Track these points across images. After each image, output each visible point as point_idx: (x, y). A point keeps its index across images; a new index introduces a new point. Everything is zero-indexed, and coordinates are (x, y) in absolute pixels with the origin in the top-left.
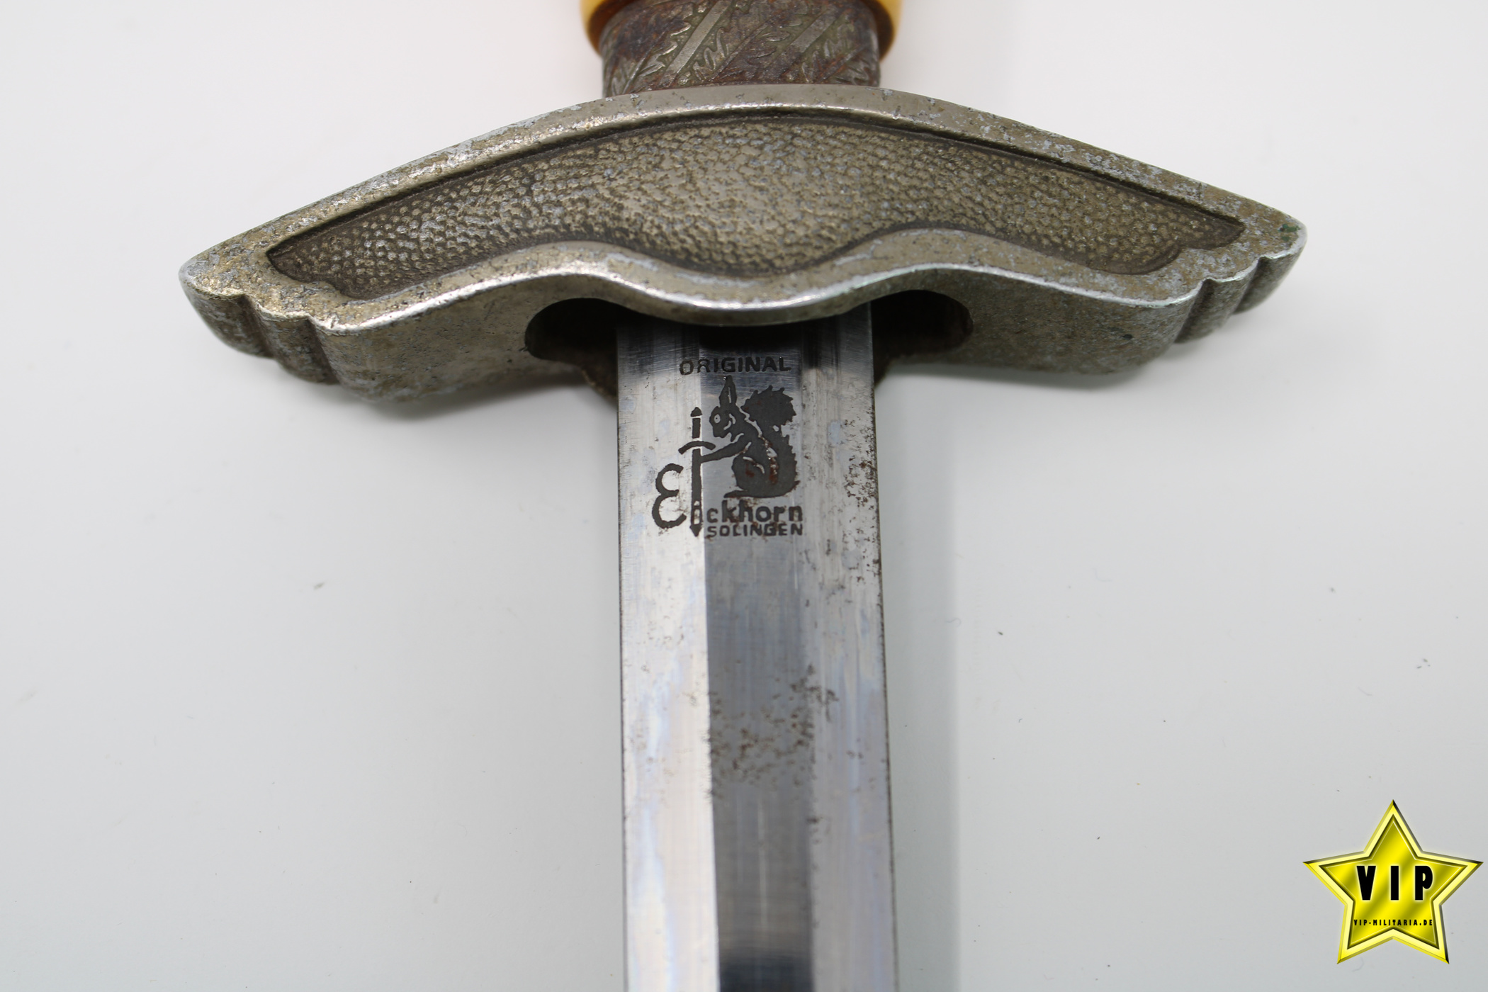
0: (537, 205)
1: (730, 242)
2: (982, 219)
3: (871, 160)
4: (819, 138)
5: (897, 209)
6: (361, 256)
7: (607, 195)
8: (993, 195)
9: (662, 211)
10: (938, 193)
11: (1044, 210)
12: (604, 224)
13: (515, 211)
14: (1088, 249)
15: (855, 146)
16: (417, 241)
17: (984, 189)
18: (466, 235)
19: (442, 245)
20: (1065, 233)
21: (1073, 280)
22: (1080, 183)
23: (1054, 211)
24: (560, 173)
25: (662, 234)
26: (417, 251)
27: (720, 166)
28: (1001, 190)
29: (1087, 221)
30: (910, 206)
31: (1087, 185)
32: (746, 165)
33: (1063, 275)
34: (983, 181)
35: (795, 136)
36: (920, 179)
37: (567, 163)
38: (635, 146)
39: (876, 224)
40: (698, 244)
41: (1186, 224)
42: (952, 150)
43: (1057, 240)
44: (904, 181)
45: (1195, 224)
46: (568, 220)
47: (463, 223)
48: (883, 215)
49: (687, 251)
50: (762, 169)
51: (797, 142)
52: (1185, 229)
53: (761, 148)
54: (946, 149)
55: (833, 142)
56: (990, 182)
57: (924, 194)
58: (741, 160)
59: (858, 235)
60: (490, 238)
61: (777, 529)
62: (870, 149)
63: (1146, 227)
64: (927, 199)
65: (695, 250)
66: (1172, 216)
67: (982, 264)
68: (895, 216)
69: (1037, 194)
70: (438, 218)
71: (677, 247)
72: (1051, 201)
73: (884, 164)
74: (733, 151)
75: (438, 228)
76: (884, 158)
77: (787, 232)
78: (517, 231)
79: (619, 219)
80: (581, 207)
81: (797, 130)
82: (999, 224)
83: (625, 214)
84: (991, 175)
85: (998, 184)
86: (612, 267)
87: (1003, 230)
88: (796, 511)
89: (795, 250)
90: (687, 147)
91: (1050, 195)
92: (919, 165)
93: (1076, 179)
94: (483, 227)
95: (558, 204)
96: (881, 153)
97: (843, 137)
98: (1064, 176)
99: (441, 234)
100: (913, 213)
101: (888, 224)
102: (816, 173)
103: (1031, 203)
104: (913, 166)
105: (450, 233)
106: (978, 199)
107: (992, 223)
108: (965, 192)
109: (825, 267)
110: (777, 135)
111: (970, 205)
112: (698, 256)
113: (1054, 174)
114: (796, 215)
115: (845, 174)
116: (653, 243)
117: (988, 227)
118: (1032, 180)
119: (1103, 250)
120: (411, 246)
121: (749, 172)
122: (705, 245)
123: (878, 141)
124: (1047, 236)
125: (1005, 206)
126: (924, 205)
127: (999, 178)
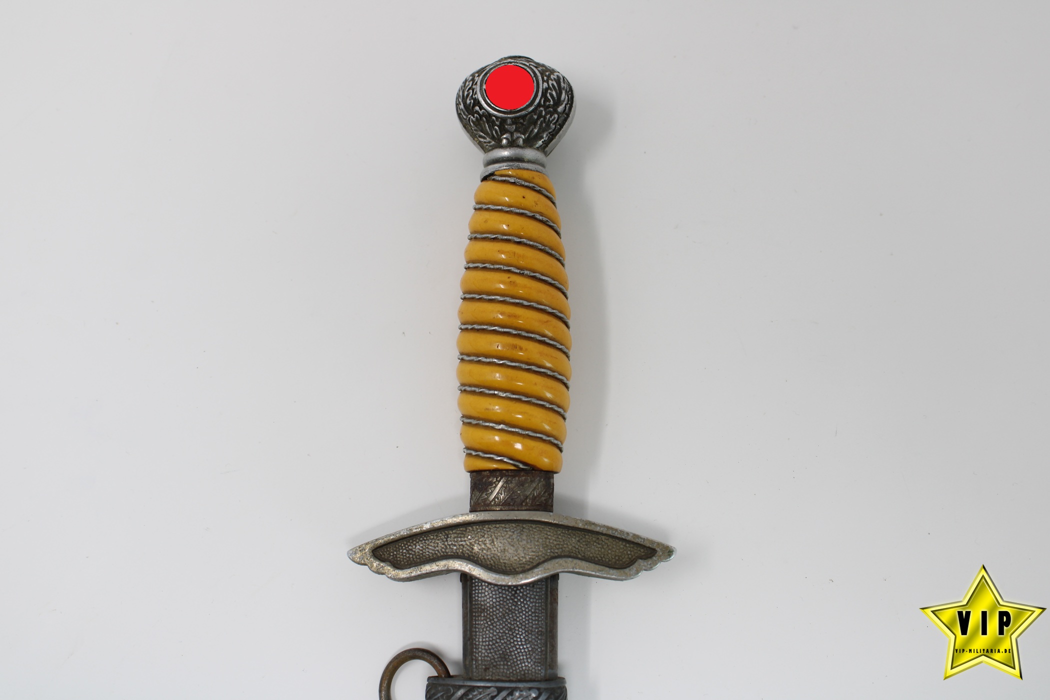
0: (449, 545)
1: (504, 563)
2: (578, 553)
3: (546, 536)
4: (531, 529)
5: (553, 552)
6: (399, 554)
7: (469, 544)
8: (582, 545)
9: (484, 552)
10: (565, 546)
11: (597, 549)
12: (468, 554)
13: (443, 546)
14: (609, 560)
15: (541, 531)
16: (415, 552)
17: (579, 544)
18: (429, 552)
19: (422, 554)
20: (602, 556)
21: (603, 572)
22: (608, 539)
23: (600, 549)
24: (455, 535)
25: (484, 559)
26: (415, 555)
27: (501, 538)
28: (584, 543)
29: (609, 552)
30: (556, 551)
31: (610, 540)
32: (509, 538)
33: (600, 571)
34: (579, 541)
35: (524, 528)
36: (560, 541)
37: (458, 532)
38: (477, 529)
39: (546, 557)
40: (494, 562)
41: (640, 551)
42: (570, 531)
43: (600, 558)
44: (555, 543)
45: (642, 550)
46: (458, 551)
47: (428, 548)
48: (548, 554)
49: (491, 564)
50: (513, 539)
51: (524, 530)
52: (639, 552)
53: (513, 532)
54: (568, 531)
55: (535, 530)
56: (581, 541)
57: (561, 546)
58: (508, 536)
59: (541, 561)
60: (435, 553)
62: (545, 532)
63: (627, 553)
64: (562, 548)
65: (493, 564)
66: (636, 548)
67: (576, 569)
68: (552, 554)
69: (595, 544)
70: (421, 545)
71: (489, 563)
72: (599, 546)
73: (549, 537)
74: (505, 533)
75: (421, 549)
76: (550, 535)
77: (520, 560)
78: (443, 552)
79: (472, 552)
80: (461, 547)
81: (524, 526)
82: (583, 555)
83: (474, 551)
84: (581, 539)
85: (583, 541)
87: (584, 556)
89: (522, 565)
90: (492, 530)
91: (599, 544)
92: (560, 537)
93: (607, 538)
94: (434, 550)
95: (455, 545)
96: (549, 533)
97: (538, 529)
98: (603, 537)
99: (422, 550)
100: (557, 553)
101: (550, 557)
102: (529, 541)
103: (593, 547)
104: (558, 538)
105: (424, 551)
106: (577, 547)
107: (581, 555)
108: (573, 545)
109: (530, 572)
110: (518, 528)
111: (574, 549)
112: (494, 566)
113: (600, 537)
114: (523, 555)
115: (538, 541)
116: (482, 561)
117: (579, 556)
118: (594, 539)
119: (614, 560)
120: (413, 553)
121: (510, 540)
122: (496, 563)
123: (547, 529)
124: (597, 557)
125: (585, 549)
126: (561, 550)
127: (584, 540)
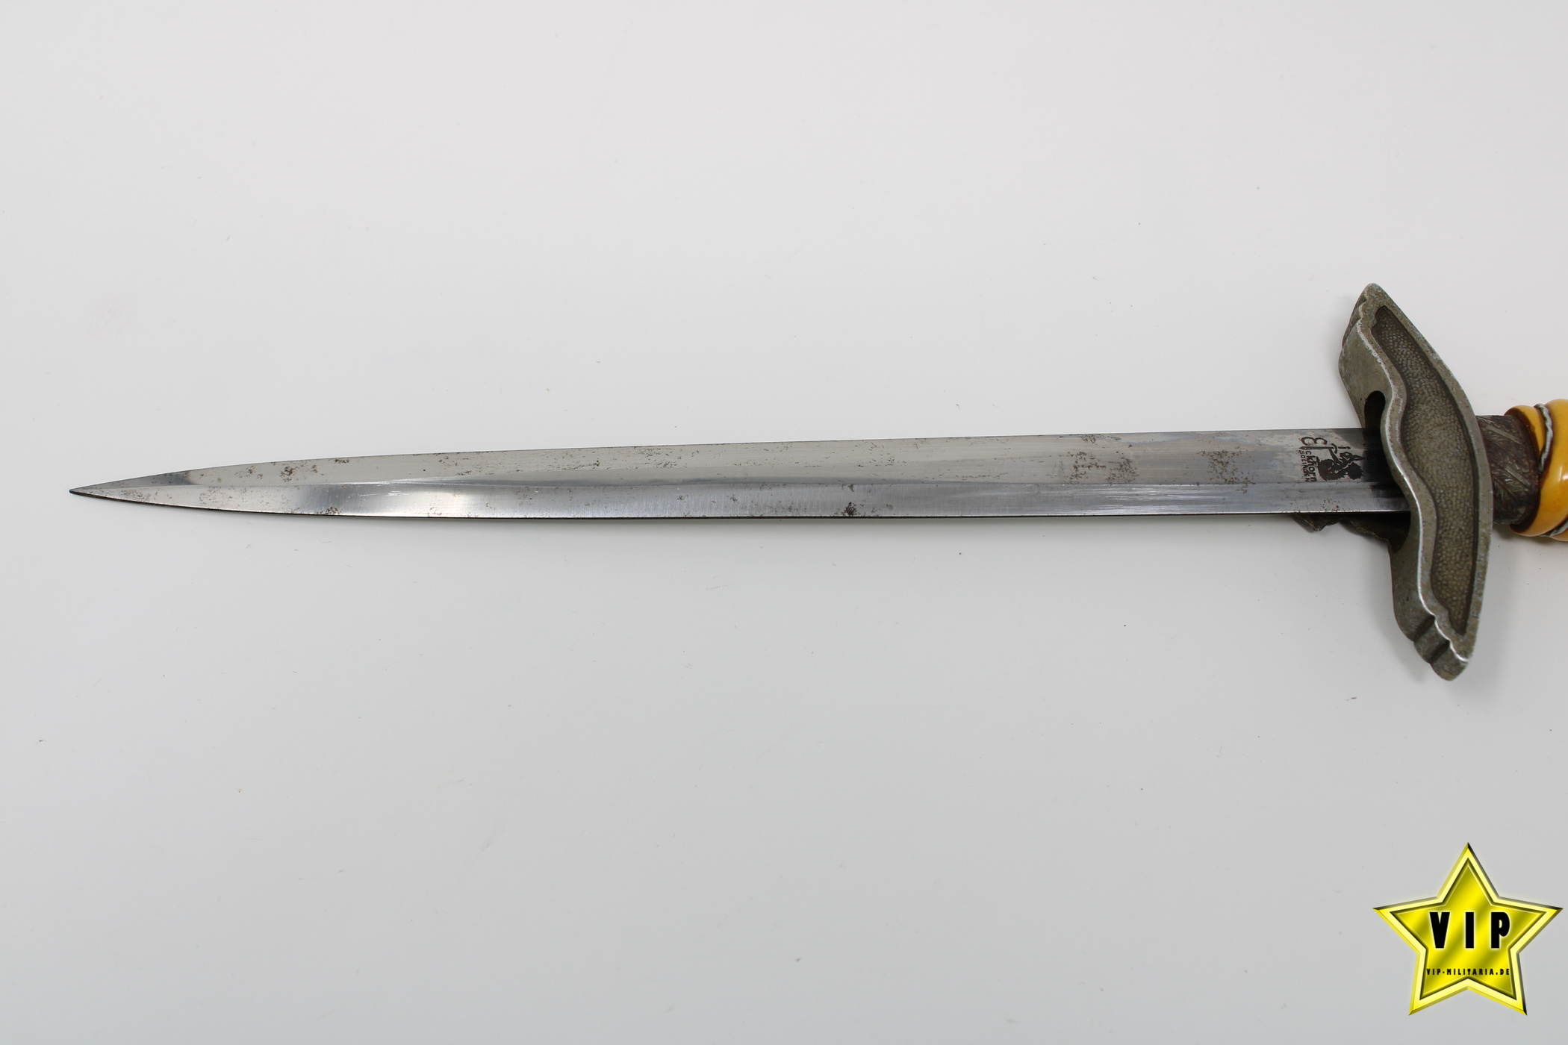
0: (1419, 380)
2: (1444, 529)
3: (1460, 487)
4: (1466, 469)
5: (1440, 496)
6: (1389, 332)
7: (1428, 399)
8: (1455, 534)
9: (1424, 416)
10: (1452, 512)
11: (1453, 554)
12: (1415, 399)
13: (1415, 374)
14: (1439, 572)
15: (1466, 481)
16: (1398, 347)
17: (1457, 530)
18: (1403, 360)
19: (1398, 354)
20: (1445, 562)
21: (1424, 562)
22: (1468, 569)
23: (1454, 558)
24: (1434, 386)
25: (1414, 416)
26: (1394, 348)
27: (1446, 434)
28: (1458, 537)
29: (1452, 572)
30: (1443, 500)
31: (1468, 573)
32: (1448, 443)
33: (1426, 558)
34: (1460, 530)
35: (1465, 460)
36: (1456, 505)
37: (1439, 389)
38: (1450, 408)
39: (1433, 488)
40: (1413, 427)
41: (1459, 614)
42: (1472, 518)
43: (1441, 559)
44: (1454, 500)
45: (1460, 617)
46: (1415, 389)
47: (1408, 359)
48: (1437, 490)
49: (1409, 424)
50: (1448, 448)
51: (1463, 461)
52: (1457, 613)
53: (1457, 448)
54: (1472, 516)
55: (1465, 473)
56: (1461, 533)
57: (1450, 506)
58: (1451, 441)
59: (1427, 480)
60: (1403, 367)
61: (1306, 473)
62: (1465, 486)
63: (1455, 596)
64: (1447, 508)
65: (1409, 426)
66: (1462, 607)
67: (1424, 526)
68: (1438, 495)
69: (1460, 552)
70: (1408, 353)
71: (1410, 421)
72: (1458, 557)
73: (1460, 491)
74: (1454, 439)
75: (1404, 353)
76: (1462, 492)
77: (1423, 456)
78: (1407, 375)
79: (1418, 402)
80: (1421, 392)
81: (1468, 461)
82: (1443, 536)
83: (1420, 405)
84: (1464, 533)
85: (1461, 536)
86: (1397, 400)
87: (1441, 538)
88: (1315, 480)
89: (1416, 459)
90: (1453, 424)
91: (1460, 557)
92: (1462, 505)
93: (1470, 568)
94: (1407, 365)
95: (1421, 386)
96: (1465, 491)
97: (1468, 477)
98: (1471, 563)
99: (1402, 354)
100: (1441, 502)
101: (1433, 492)
102: (1450, 466)
103: (1455, 549)
104: (1461, 502)
105: (1403, 356)
106: (1452, 527)
107: (1443, 533)
108: (1454, 523)
109: (1410, 467)
110: (1464, 454)
111: (1449, 524)
112: (1408, 427)
113: (1470, 558)
114: (1431, 459)
115: (1452, 477)
116: (1410, 413)
117: (1440, 532)
118: (1466, 551)
119: (1441, 578)
120: (1396, 346)
121: (1446, 443)
122: (1412, 430)
123: (1470, 489)
124: (1442, 555)
125: (1451, 539)
126: (1445, 506)
127: (1463, 536)
